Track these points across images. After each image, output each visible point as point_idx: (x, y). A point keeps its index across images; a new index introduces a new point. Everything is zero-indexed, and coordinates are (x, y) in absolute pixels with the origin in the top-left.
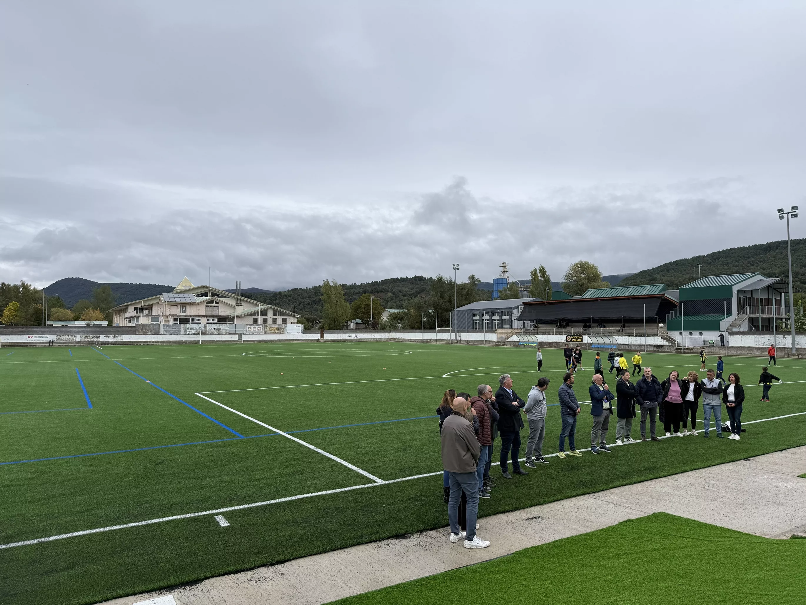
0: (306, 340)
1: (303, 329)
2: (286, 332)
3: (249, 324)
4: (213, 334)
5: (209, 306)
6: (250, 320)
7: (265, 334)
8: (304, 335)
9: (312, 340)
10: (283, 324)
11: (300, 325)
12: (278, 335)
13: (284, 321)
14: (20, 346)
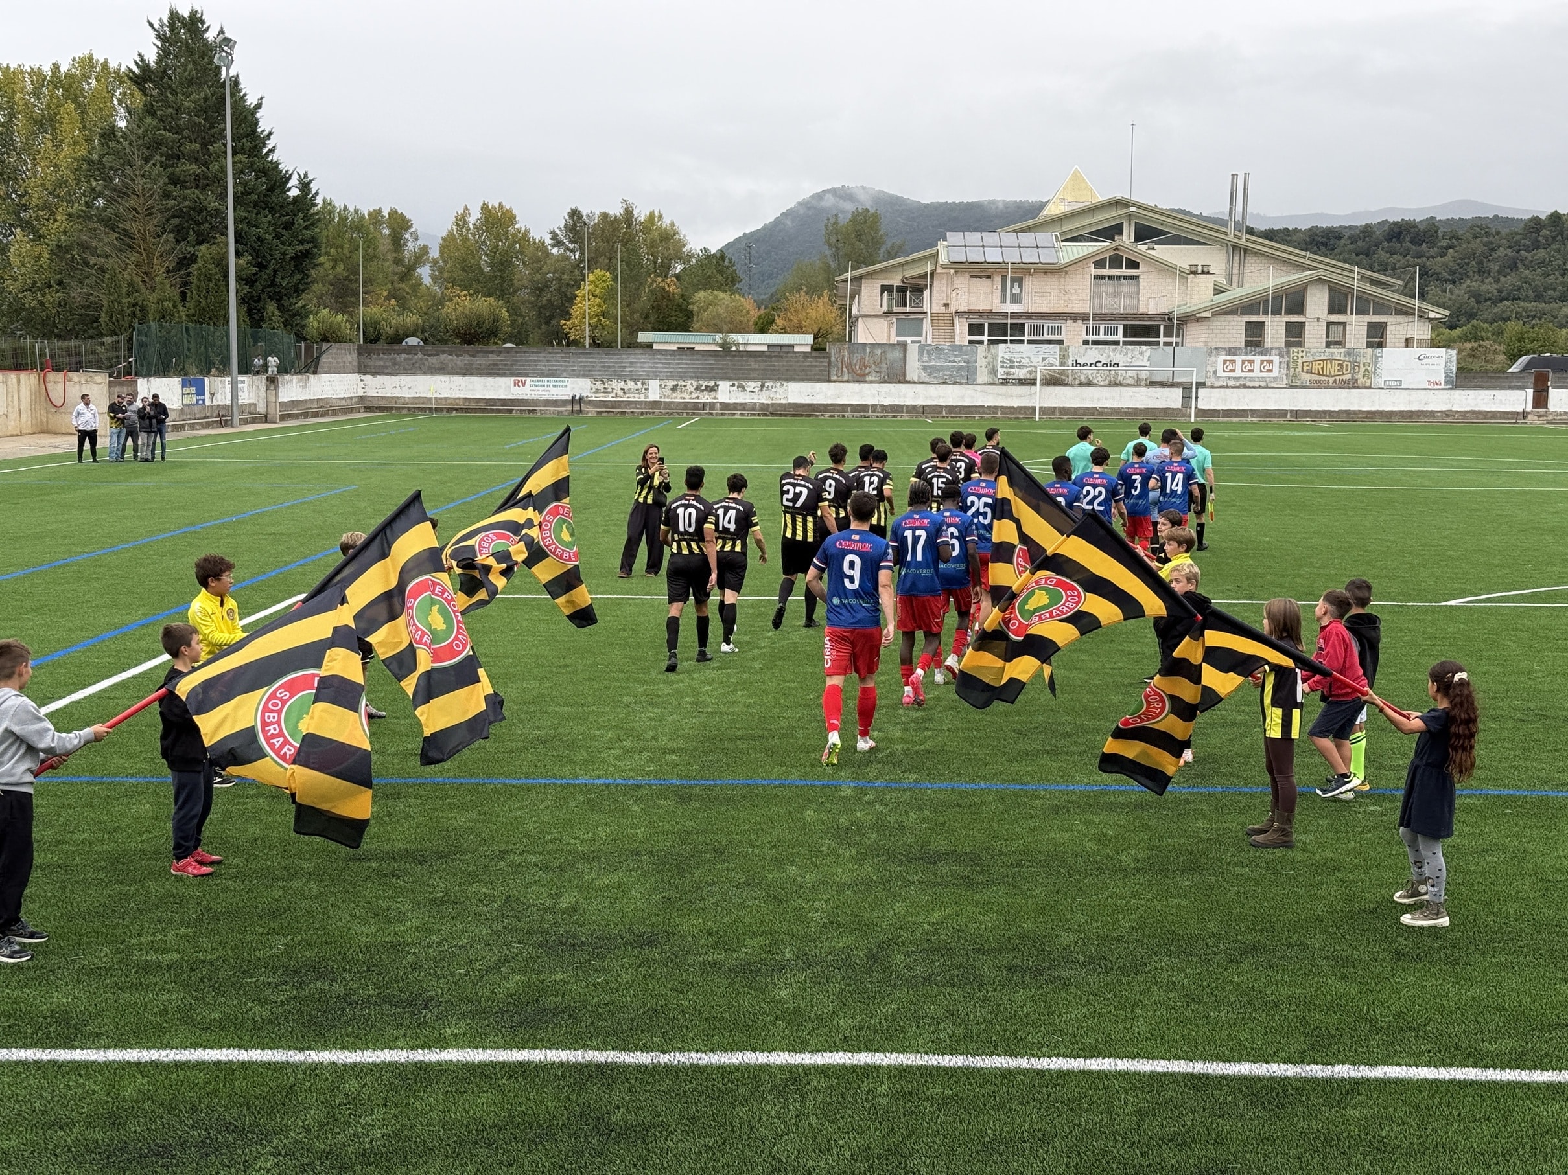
0: (1464, 414)
1: (1454, 369)
2: (1377, 381)
3: (1227, 345)
4: (1088, 384)
5: (1103, 277)
6: (1234, 330)
7: (1291, 387)
8: (1458, 393)
9: (1494, 415)
10: (1370, 345)
11: (1442, 351)
12: (1343, 393)
13: (1377, 337)
14: (492, 411)
